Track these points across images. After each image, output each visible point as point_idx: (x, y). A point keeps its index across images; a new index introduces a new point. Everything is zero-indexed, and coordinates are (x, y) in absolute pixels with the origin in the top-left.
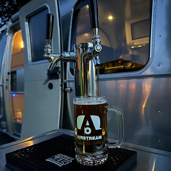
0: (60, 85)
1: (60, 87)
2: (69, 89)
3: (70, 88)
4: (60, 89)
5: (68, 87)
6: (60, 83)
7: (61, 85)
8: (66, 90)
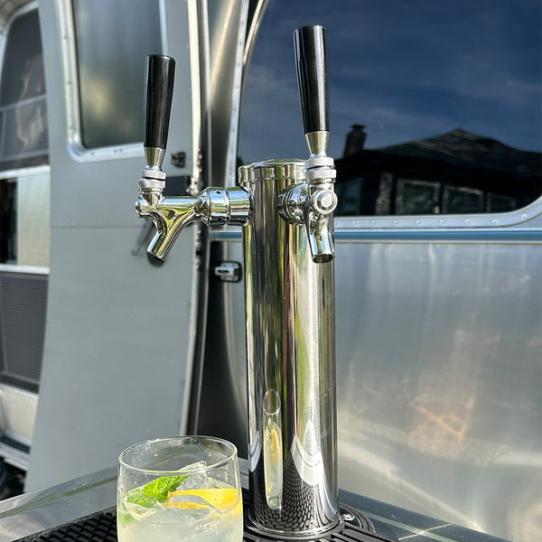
0: (194, 250)
1: (196, 260)
2: (231, 269)
3: (237, 267)
4: (196, 267)
5: (228, 262)
6: (196, 244)
7: (200, 253)
8: (217, 273)
